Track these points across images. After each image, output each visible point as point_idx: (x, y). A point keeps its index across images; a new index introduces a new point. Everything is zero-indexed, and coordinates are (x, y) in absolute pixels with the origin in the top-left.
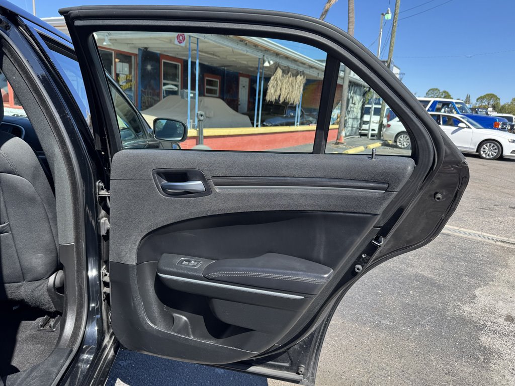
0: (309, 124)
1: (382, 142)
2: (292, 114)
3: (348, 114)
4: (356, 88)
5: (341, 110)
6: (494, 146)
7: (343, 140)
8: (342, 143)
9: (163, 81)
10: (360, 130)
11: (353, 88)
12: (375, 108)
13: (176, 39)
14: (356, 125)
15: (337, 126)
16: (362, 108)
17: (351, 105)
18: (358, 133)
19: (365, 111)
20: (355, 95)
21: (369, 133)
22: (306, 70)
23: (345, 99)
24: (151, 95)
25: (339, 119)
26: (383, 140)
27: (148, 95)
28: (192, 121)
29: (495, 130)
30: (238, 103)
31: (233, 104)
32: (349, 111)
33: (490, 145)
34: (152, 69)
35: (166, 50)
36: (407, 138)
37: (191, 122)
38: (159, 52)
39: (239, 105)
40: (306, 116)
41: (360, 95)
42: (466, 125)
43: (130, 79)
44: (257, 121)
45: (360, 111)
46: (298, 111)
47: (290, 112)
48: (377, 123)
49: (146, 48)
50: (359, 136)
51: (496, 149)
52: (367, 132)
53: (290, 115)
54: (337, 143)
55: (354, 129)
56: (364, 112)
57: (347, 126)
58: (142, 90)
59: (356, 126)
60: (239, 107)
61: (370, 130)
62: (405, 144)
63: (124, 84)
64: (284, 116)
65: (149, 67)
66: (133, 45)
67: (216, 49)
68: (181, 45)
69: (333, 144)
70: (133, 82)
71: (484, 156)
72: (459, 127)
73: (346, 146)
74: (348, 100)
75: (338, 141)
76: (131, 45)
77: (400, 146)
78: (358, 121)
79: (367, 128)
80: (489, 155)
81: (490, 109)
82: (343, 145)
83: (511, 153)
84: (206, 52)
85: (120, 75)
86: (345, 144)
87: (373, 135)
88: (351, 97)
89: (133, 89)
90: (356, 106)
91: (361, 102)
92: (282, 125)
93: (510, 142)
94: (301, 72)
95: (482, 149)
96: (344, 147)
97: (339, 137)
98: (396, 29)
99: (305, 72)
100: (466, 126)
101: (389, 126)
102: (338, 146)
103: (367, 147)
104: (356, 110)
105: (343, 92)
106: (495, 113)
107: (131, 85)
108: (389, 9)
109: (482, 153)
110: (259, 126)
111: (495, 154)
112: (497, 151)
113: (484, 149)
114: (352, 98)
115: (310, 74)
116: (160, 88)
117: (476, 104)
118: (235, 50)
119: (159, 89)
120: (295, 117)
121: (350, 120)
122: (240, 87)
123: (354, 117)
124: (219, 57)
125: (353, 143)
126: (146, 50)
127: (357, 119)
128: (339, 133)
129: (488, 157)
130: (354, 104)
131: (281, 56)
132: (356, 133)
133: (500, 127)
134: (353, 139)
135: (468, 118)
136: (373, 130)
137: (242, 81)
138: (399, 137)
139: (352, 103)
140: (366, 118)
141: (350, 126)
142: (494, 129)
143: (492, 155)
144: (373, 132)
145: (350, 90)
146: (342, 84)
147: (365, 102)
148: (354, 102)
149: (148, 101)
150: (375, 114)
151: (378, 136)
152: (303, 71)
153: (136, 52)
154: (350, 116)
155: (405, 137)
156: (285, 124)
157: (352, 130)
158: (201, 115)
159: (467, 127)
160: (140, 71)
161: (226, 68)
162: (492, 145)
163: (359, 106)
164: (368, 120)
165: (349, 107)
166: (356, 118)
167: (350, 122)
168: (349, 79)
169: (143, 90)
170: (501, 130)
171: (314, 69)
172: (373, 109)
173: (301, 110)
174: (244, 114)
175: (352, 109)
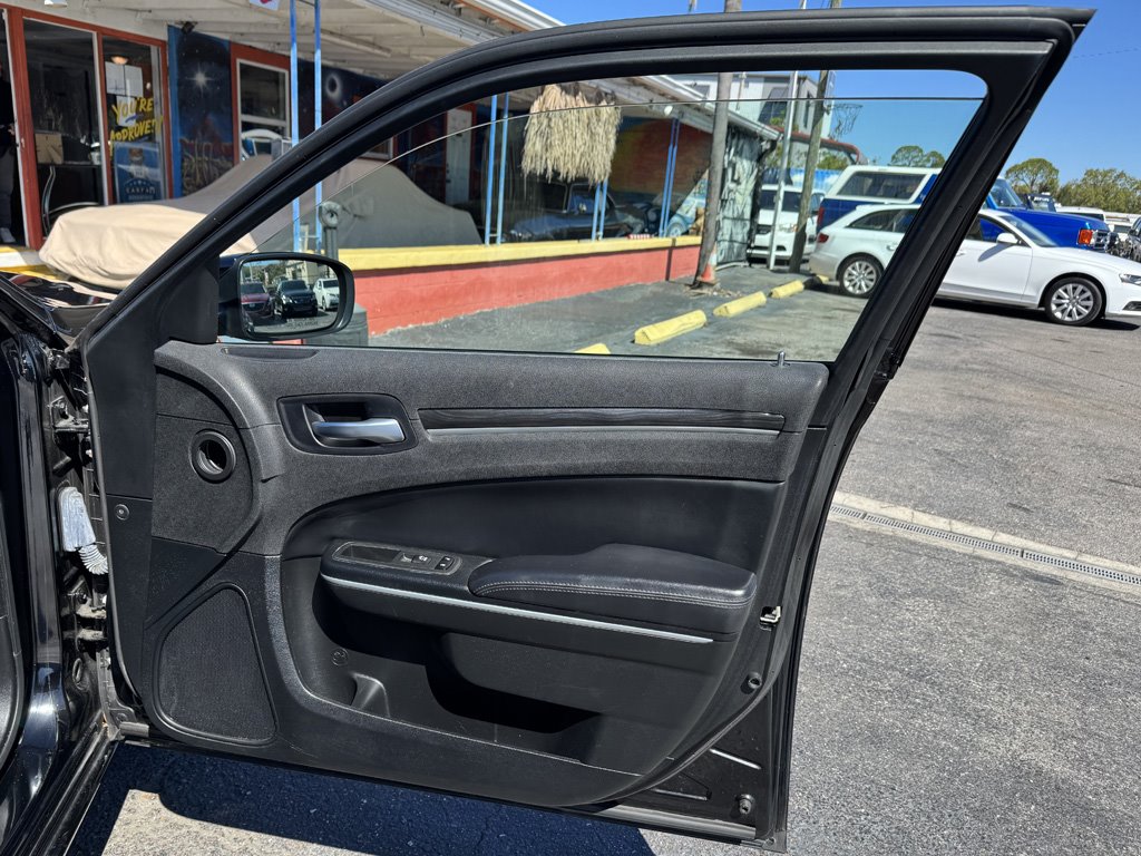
0: (627, 235)
1: (806, 279)
2: (585, 208)
3: (723, 207)
4: (741, 142)
5: (708, 197)
6: (1083, 292)
7: (711, 277)
8: (710, 285)
9: (242, 118)
10: (749, 247)
11: (734, 142)
12: (786, 193)
14: (741, 234)
15: (697, 240)
16: (756, 194)
17: (729, 185)
18: (743, 257)
19: (761, 200)
20: (738, 159)
21: (770, 256)
22: (620, 89)
23: (719, 169)
24: (207, 155)
25: (701, 221)
26: (806, 273)
27: (200, 155)
28: (306, 228)
29: (1080, 250)
30: (444, 176)
31: (431, 179)
32: (724, 201)
33: (1074, 289)
34: (208, 82)
35: (243, 30)
36: (868, 270)
37: (302, 234)
38: (226, 37)
39: (449, 181)
40: (618, 213)
41: (751, 160)
42: (1017, 237)
43: (149, 109)
44: (494, 224)
45: (749, 200)
46: (600, 202)
47: (578, 202)
48: (789, 230)
49: (189, 25)
50: (747, 264)
51: (1088, 299)
52: (765, 252)
53: (579, 209)
54: (697, 285)
55: (736, 245)
56: (759, 202)
57: (719, 238)
58: (182, 141)
59: (739, 238)
60: (448, 186)
61: (774, 248)
62: (863, 284)
63: (133, 124)
64: (565, 212)
65: (200, 79)
66: (150, 16)
67: (381, 29)
68: (268, 6)
69: (686, 285)
70: (158, 120)
71: (1058, 315)
72: (1000, 242)
73: (719, 291)
74: (724, 171)
75: (699, 278)
76: (145, 15)
77: (851, 289)
78: (745, 225)
79: (767, 244)
80: (1070, 315)
82: (711, 289)
83: (1126, 308)
84: (351, 38)
85: (119, 98)
86: (718, 285)
87: (779, 261)
88: (730, 162)
89: (158, 138)
90: (742, 186)
91: (753, 177)
92: (558, 237)
93: (1123, 280)
94: (606, 94)
95: (1054, 299)
96: (715, 294)
97: (702, 270)
99: (617, 94)
100: (1015, 241)
101: (824, 238)
102: (698, 291)
103: (771, 294)
104: (742, 199)
105: (714, 152)
107: (152, 127)
109: (1054, 307)
110: (499, 240)
111: (1087, 312)
112: (1091, 303)
113: (1059, 297)
114: (734, 166)
115: (631, 100)
116: (232, 135)
118: (427, 28)
119: (232, 140)
120: (592, 214)
121: (726, 221)
122: (450, 133)
123: (735, 215)
124: (388, 50)
125: (735, 282)
126: (190, 30)
127: (743, 220)
128: (703, 258)
129: (1067, 319)
130: (738, 182)
132: (739, 255)
133: (1093, 241)
134: (733, 272)
135: (1020, 220)
136: (781, 248)
137: (454, 119)
138: (850, 268)
139: (733, 180)
140: (765, 217)
141: (727, 237)
142: (1079, 247)
143: (1079, 314)
144: (781, 253)
145: (728, 145)
146: (710, 131)
147: (762, 177)
148: (736, 178)
149: (200, 169)
150: (786, 208)
151: (794, 264)
152: (613, 92)
153: (163, 35)
154: (726, 213)
155: (863, 267)
156: (565, 236)
157: (731, 248)
158: (332, 213)
159: (1018, 244)
160: (176, 88)
162: (1080, 287)
163: (747, 186)
164: (770, 222)
165: (726, 190)
166: (739, 219)
167: (727, 226)
168: (729, 118)
169: (187, 141)
170: (1096, 250)
171: (641, 89)
172: (782, 195)
173: (608, 198)
174: (458, 206)
175: (732, 196)
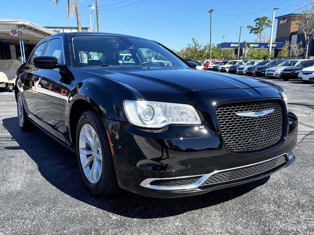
13: (11, 32)
68: (15, 35)
81: (153, 58)
98: (99, 15)
106: (155, 60)
108: (92, 3)
117: (146, 55)
122: (11, 51)
131: (33, 29)
161: (2, 40)
